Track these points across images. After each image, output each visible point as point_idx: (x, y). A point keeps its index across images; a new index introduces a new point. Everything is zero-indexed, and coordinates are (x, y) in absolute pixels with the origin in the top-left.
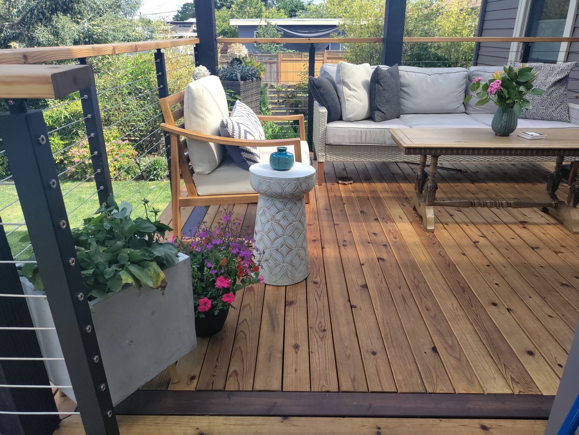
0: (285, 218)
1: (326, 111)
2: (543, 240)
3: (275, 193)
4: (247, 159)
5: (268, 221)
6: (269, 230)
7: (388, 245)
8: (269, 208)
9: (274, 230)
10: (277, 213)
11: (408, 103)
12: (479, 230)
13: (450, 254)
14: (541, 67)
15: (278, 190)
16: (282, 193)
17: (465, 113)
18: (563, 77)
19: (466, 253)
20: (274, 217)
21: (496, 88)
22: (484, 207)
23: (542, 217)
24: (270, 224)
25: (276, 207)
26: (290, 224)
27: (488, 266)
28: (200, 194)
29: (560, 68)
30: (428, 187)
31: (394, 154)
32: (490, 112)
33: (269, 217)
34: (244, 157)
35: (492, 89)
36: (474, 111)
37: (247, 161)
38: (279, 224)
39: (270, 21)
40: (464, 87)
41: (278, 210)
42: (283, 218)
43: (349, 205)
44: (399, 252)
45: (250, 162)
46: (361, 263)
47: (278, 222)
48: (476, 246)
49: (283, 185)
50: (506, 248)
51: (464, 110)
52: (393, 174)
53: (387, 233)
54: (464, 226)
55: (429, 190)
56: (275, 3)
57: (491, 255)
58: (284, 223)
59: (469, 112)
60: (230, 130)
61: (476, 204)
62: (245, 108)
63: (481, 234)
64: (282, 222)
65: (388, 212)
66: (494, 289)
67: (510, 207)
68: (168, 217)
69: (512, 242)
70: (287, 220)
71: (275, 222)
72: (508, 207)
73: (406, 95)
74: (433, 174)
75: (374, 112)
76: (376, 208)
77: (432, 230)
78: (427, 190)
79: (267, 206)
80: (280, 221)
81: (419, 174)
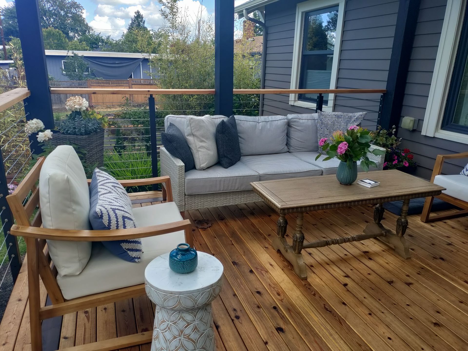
0: (196, 330)
1: (184, 164)
2: (390, 271)
3: (186, 308)
4: (129, 250)
5: (175, 338)
6: (176, 347)
7: (277, 306)
8: (176, 323)
9: (183, 346)
10: (186, 327)
11: (245, 147)
12: (339, 268)
13: (333, 306)
14: (342, 116)
15: (189, 304)
16: (194, 307)
17: (288, 152)
18: (358, 124)
19: (345, 302)
20: (182, 332)
21: (345, 149)
22: (336, 244)
23: (375, 243)
24: (178, 341)
25: (185, 320)
26: (202, 335)
27: (370, 314)
28: (66, 297)
29: (355, 117)
30: (297, 238)
31: (246, 197)
32: (306, 150)
33: (176, 333)
34: (124, 248)
35: (342, 150)
36: (295, 150)
37: (128, 252)
38: (189, 339)
39: (76, 52)
40: (286, 132)
41: (187, 323)
42: (193, 332)
43: (219, 256)
44: (291, 314)
45: (131, 252)
46: (264, 341)
47: (188, 338)
48: (348, 290)
49: (196, 297)
50: (371, 288)
51: (288, 150)
52: (241, 210)
53: (268, 288)
54: (327, 267)
55: (299, 241)
56: (76, 36)
57: (365, 300)
58: (194, 336)
59: (291, 151)
60: (105, 221)
61: (330, 242)
62: (108, 179)
63: (345, 275)
64: (192, 336)
65: (258, 260)
66: (391, 346)
67: (355, 240)
68: (15, 316)
69: (370, 277)
70: (198, 331)
71: (184, 338)
72: (353, 241)
73: (243, 140)
74: (301, 226)
75: (223, 159)
76: (244, 255)
77: (305, 277)
78: (297, 240)
79: (172, 320)
80: (190, 335)
81: (281, 222)
